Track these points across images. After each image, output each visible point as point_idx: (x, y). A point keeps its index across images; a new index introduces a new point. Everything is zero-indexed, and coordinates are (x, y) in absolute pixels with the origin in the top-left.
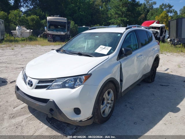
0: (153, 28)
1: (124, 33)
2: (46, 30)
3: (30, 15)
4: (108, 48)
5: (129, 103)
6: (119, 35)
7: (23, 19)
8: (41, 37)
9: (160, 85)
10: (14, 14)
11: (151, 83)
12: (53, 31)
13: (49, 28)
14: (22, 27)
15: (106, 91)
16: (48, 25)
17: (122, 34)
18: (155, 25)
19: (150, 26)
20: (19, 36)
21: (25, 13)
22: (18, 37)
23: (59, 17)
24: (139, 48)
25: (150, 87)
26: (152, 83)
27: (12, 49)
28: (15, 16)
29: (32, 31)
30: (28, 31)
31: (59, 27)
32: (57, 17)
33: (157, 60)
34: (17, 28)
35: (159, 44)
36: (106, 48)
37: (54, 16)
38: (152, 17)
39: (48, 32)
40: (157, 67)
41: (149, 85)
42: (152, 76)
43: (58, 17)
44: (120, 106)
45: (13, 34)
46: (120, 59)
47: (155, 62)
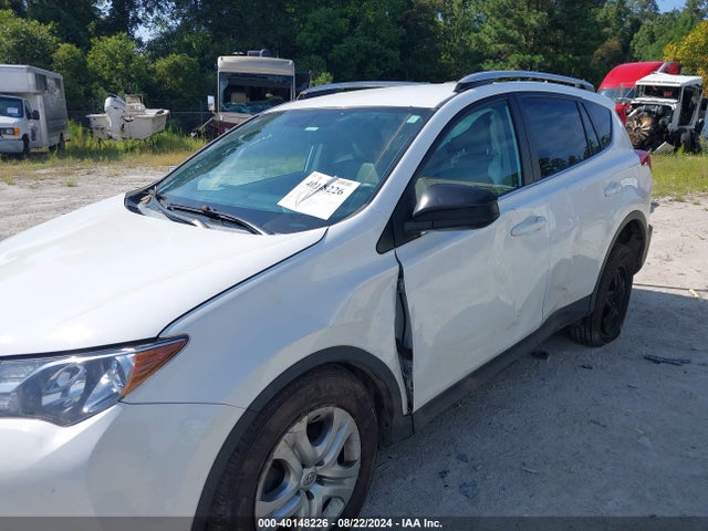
0: (649, 91)
1: (438, 108)
2: (212, 108)
3: (165, 53)
4: (341, 187)
5: (462, 458)
6: (414, 119)
7: (138, 70)
8: (199, 135)
9: (648, 358)
10: (108, 53)
11: (601, 346)
12: (239, 111)
13: (227, 99)
14: (128, 98)
15: (293, 423)
16: (221, 87)
17: (426, 114)
18: (659, 79)
19: (637, 83)
20: (114, 136)
21: (152, 46)
22: (110, 137)
23: (264, 56)
24: (524, 185)
25: (591, 368)
26: (607, 346)
27: (70, 186)
28: (111, 56)
29: (166, 112)
30: (152, 113)
31: (268, 95)
32: (258, 55)
33: (633, 237)
34: (108, 101)
35: (646, 161)
36: (335, 184)
37: (245, 55)
38: (652, 49)
39: (221, 117)
40: (638, 267)
41: (589, 355)
42: (607, 310)
43: (261, 58)
44: (410, 478)
45: (94, 124)
46: (396, 247)
47: (624, 249)
